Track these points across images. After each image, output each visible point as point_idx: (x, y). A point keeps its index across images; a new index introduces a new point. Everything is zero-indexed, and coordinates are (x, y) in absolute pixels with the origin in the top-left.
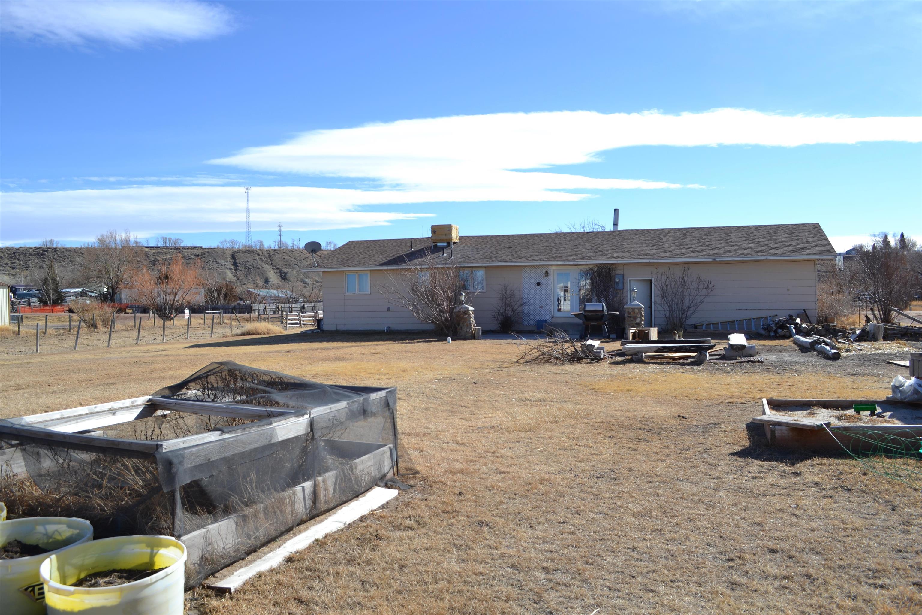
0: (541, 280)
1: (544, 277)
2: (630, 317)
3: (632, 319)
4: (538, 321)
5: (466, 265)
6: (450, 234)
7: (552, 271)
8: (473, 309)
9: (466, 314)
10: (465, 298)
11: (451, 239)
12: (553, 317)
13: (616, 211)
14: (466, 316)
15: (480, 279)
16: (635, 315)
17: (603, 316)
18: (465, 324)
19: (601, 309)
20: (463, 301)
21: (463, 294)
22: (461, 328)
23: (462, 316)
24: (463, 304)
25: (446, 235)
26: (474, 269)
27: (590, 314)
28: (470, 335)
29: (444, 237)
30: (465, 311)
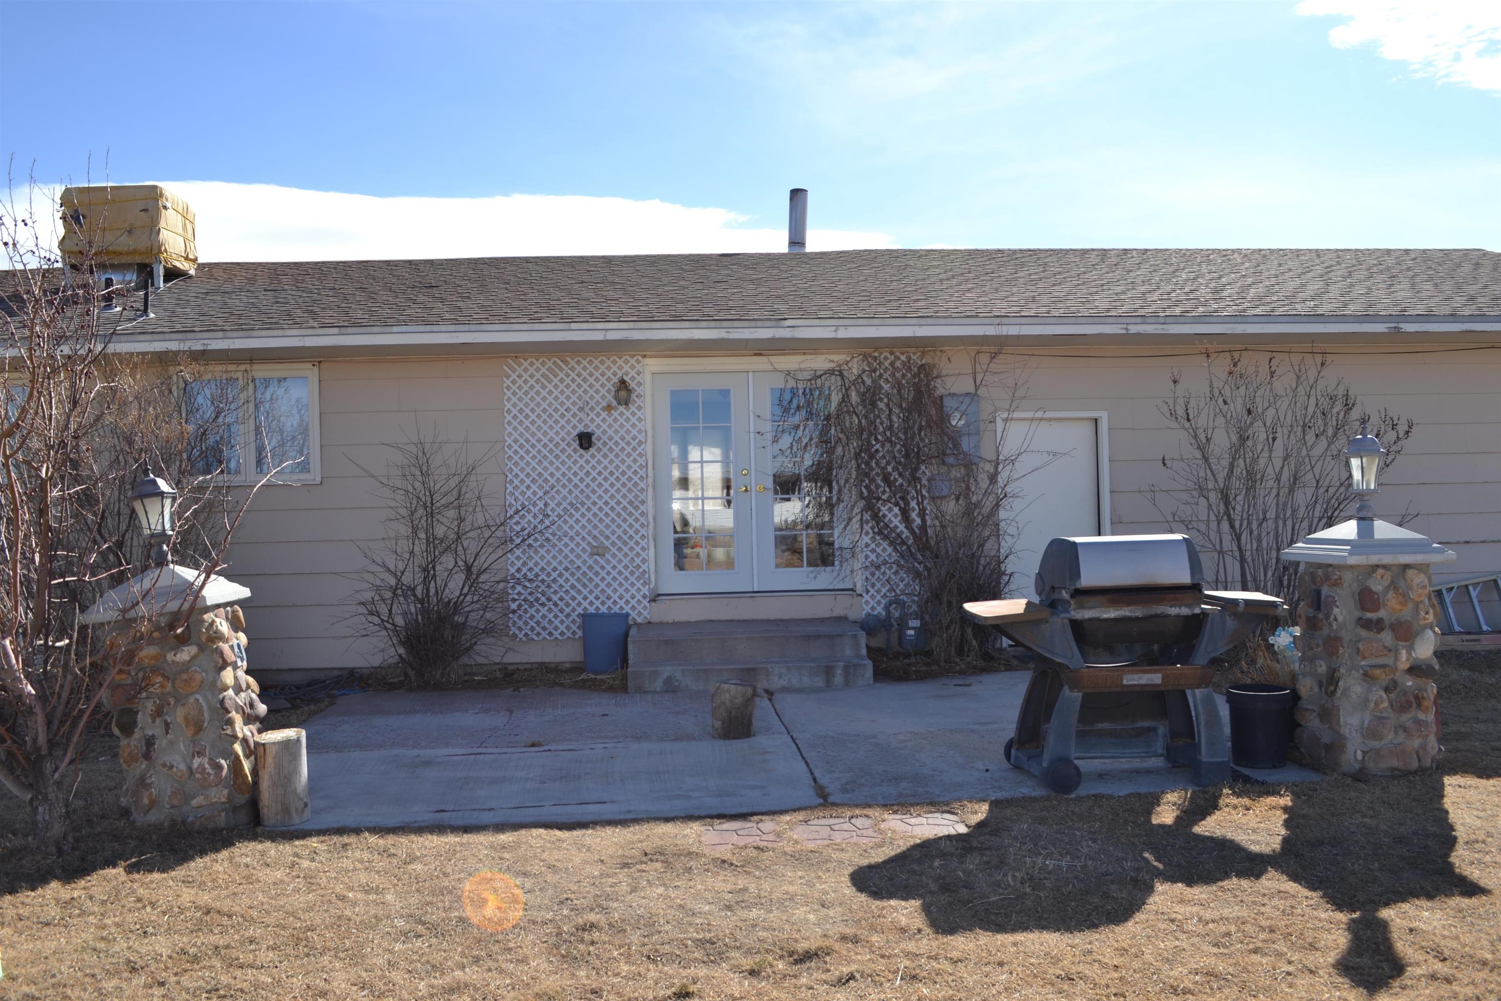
0: (597, 424)
1: (609, 408)
2: (1377, 626)
3: (1387, 637)
4: (585, 616)
5: (218, 344)
6: (153, 227)
7: (647, 378)
8: (240, 592)
9: (183, 640)
10: (177, 515)
11: (156, 249)
12: (655, 598)
13: (797, 196)
14: (185, 654)
15: (291, 423)
16: (1406, 613)
17: (1197, 622)
18: (178, 716)
19: (1184, 577)
20: (163, 536)
21: (163, 485)
22: (150, 742)
23: (148, 652)
24: (162, 562)
25: (130, 232)
26: (260, 371)
27: (1111, 614)
28: (220, 795)
29: (125, 242)
30: (175, 619)
